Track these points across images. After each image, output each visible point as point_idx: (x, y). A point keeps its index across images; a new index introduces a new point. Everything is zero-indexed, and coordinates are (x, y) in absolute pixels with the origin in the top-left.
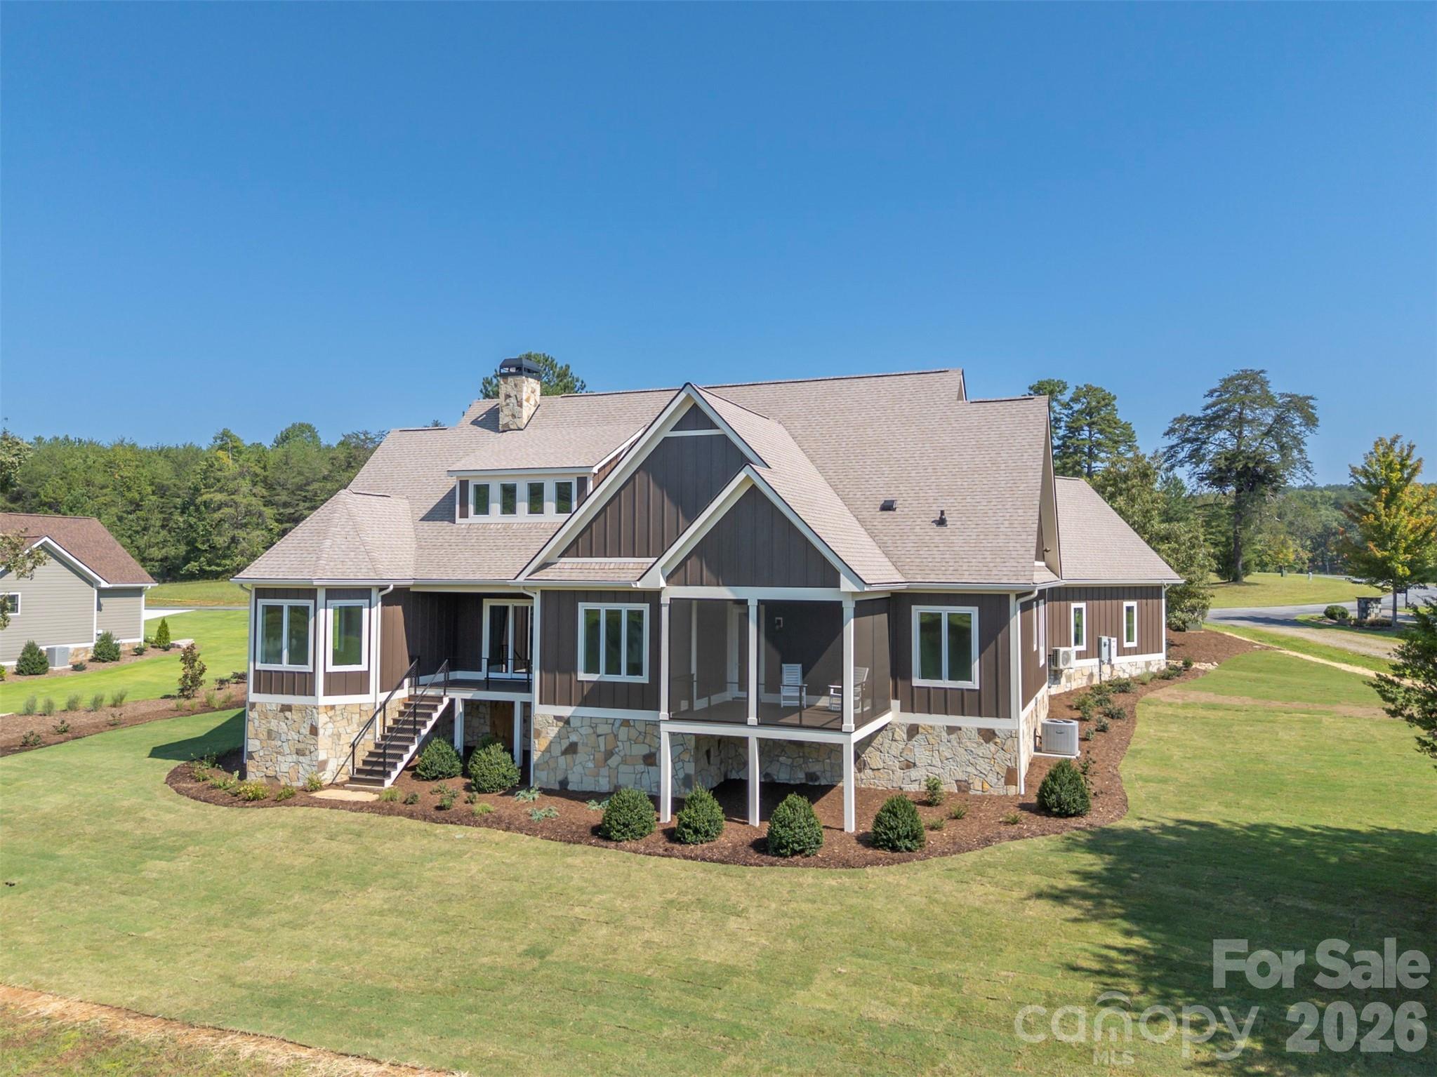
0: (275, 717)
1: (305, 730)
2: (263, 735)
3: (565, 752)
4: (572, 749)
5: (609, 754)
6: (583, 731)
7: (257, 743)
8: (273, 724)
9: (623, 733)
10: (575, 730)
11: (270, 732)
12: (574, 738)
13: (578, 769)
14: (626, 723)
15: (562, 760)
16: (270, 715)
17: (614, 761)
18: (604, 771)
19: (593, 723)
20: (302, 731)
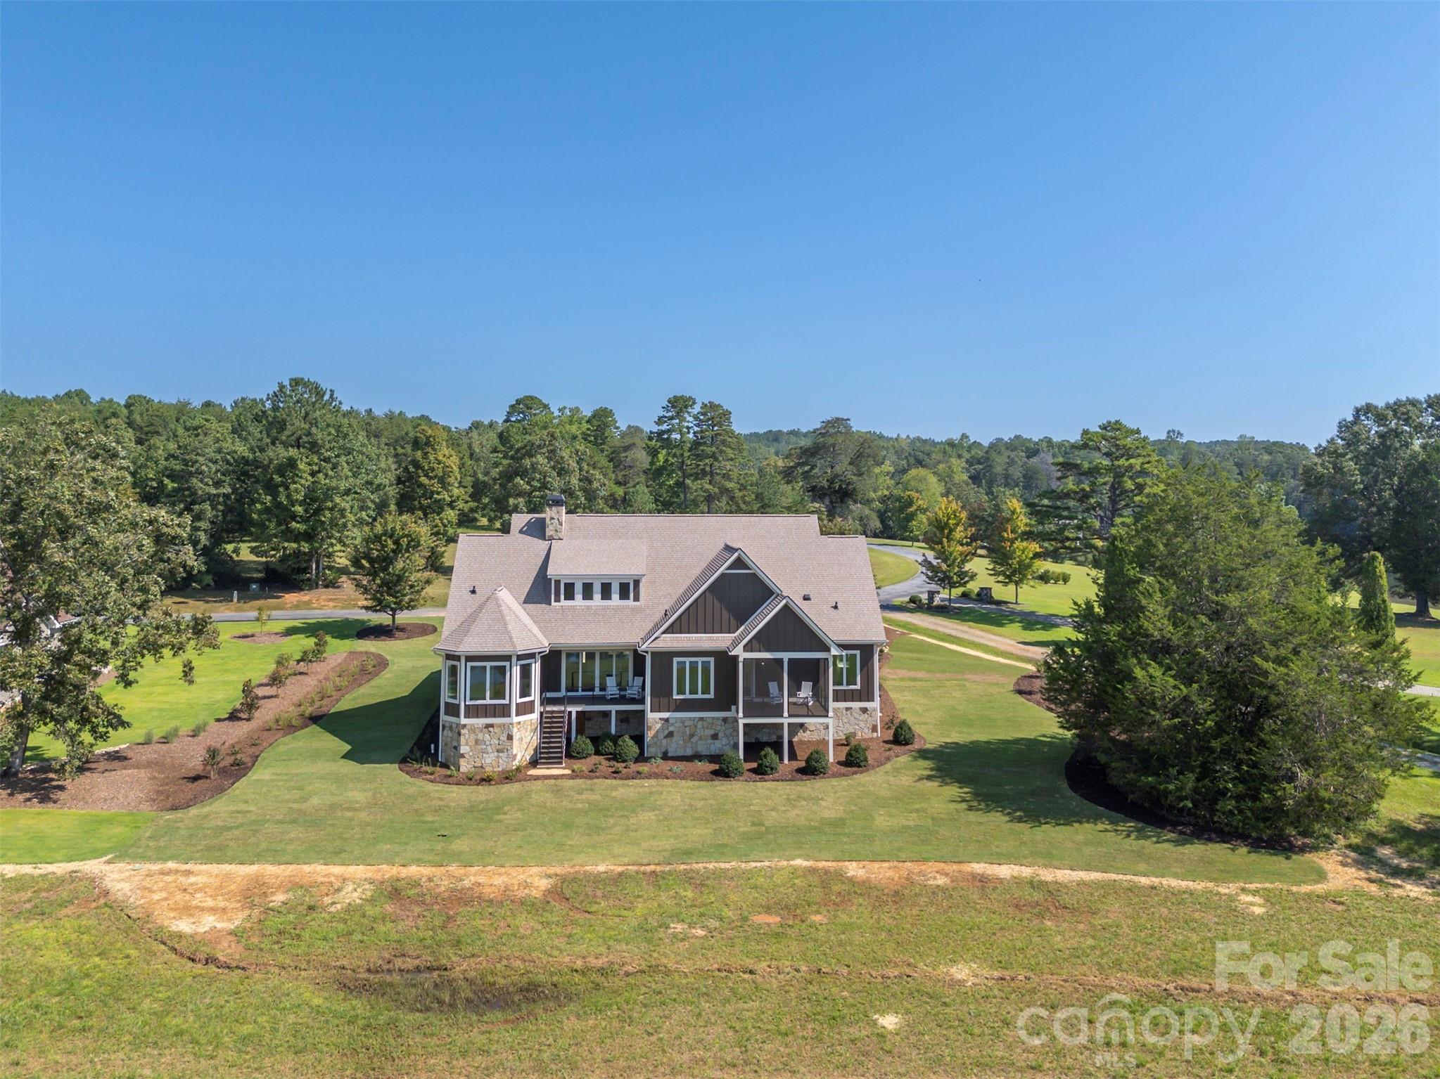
0: (481, 731)
1: (504, 737)
2: (472, 742)
3: (666, 737)
4: (671, 734)
5: (692, 736)
6: (677, 725)
7: (468, 748)
8: (480, 736)
9: (700, 724)
10: (672, 725)
11: (477, 742)
12: (671, 729)
13: (674, 745)
14: (701, 719)
15: (664, 742)
16: (477, 730)
17: (694, 739)
18: (689, 745)
19: (683, 721)
20: (502, 738)
